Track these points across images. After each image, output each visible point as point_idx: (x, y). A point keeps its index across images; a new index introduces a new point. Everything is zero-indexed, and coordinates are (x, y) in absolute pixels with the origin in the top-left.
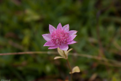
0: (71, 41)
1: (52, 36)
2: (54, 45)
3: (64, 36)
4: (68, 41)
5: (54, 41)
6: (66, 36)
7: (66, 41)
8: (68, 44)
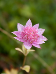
0: (36, 44)
1: (25, 30)
2: (21, 38)
3: (34, 36)
4: (34, 42)
5: (23, 34)
6: (36, 37)
7: (33, 41)
8: (33, 45)
